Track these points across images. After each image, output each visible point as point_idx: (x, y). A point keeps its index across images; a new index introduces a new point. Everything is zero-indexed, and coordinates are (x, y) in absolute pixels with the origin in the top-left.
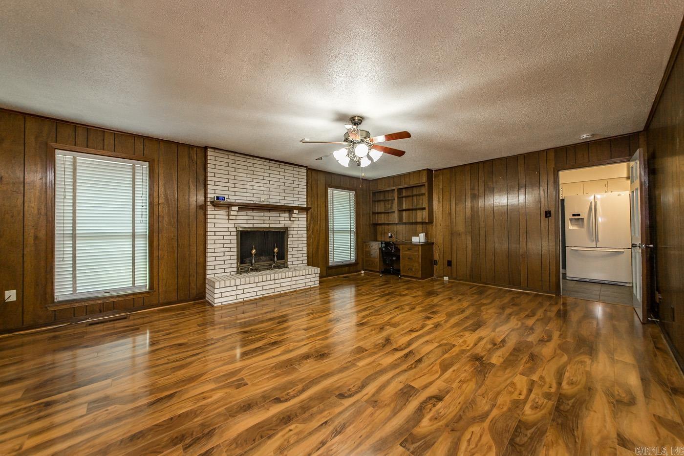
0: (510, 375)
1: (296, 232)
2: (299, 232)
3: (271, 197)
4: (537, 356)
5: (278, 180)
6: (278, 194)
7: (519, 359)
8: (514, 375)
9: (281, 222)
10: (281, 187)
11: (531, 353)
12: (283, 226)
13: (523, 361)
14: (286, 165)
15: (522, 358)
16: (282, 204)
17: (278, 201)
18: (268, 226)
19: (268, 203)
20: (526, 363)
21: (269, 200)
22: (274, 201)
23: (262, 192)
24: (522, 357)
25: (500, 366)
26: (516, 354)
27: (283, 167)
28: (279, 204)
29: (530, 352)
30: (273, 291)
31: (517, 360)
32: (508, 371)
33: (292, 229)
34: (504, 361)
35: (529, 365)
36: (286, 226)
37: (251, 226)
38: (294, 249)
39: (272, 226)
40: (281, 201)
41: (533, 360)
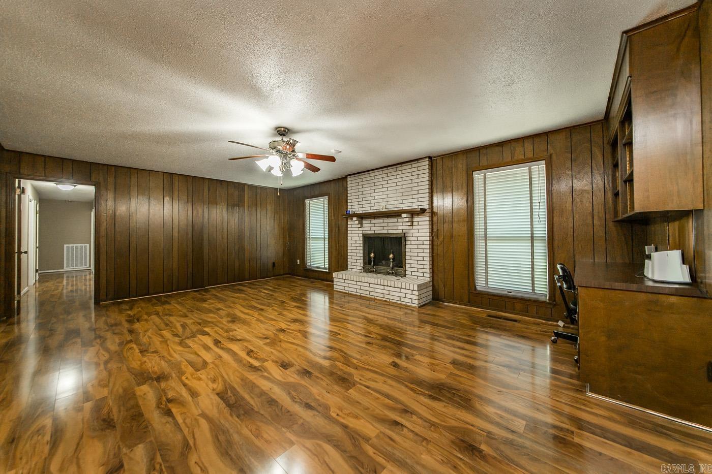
0: (115, 389)
1: (416, 239)
2: (419, 239)
3: (389, 203)
4: (102, 430)
5: (395, 184)
6: (395, 199)
7: (122, 408)
8: (111, 392)
9: (399, 228)
10: (399, 191)
11: (114, 427)
12: (401, 231)
13: (115, 410)
14: (403, 165)
15: (120, 411)
16: (400, 209)
17: (395, 206)
18: (386, 232)
19: (387, 210)
20: (110, 411)
21: (388, 207)
22: (391, 206)
23: (381, 200)
24: (122, 413)
25: (133, 389)
26: (133, 410)
27: (400, 169)
28: (396, 209)
29: (118, 427)
30: (368, 293)
31: (123, 405)
32: (121, 391)
33: (411, 235)
34: (135, 395)
35: (105, 410)
36: (404, 231)
37: (373, 232)
38: (413, 258)
39: (390, 232)
40: (399, 206)
41: (104, 420)
